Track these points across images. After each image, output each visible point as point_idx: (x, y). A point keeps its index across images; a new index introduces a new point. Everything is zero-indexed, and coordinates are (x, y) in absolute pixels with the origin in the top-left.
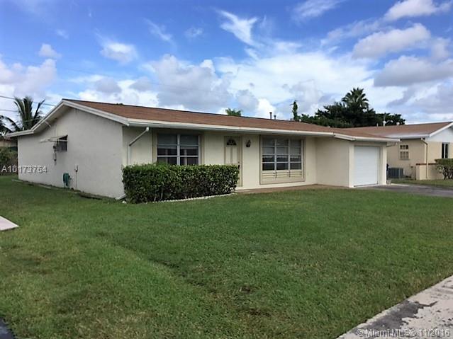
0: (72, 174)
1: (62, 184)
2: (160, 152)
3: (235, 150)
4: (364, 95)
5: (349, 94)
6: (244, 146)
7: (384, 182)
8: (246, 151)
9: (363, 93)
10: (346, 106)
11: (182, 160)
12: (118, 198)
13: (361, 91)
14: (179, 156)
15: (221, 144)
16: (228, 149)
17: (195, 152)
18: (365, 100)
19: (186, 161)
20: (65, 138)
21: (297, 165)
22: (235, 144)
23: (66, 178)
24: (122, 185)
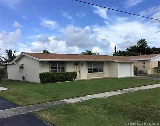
0: (25, 76)
1: (22, 80)
2: (52, 68)
3: (78, 66)
4: (146, 41)
5: (139, 41)
6: (81, 65)
7: (133, 75)
8: (81, 67)
9: (145, 41)
10: (138, 46)
11: (59, 70)
12: (39, 83)
13: (144, 40)
14: (58, 69)
15: (73, 65)
16: (75, 67)
17: (64, 68)
18: (146, 43)
19: (61, 71)
20: (23, 65)
21: (101, 71)
22: (78, 65)
23: (24, 78)
24: (39, 78)
